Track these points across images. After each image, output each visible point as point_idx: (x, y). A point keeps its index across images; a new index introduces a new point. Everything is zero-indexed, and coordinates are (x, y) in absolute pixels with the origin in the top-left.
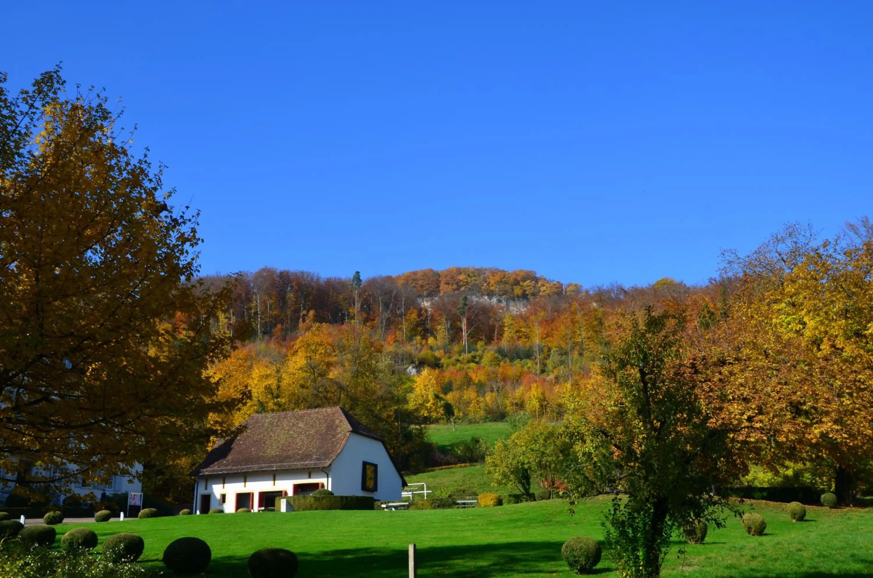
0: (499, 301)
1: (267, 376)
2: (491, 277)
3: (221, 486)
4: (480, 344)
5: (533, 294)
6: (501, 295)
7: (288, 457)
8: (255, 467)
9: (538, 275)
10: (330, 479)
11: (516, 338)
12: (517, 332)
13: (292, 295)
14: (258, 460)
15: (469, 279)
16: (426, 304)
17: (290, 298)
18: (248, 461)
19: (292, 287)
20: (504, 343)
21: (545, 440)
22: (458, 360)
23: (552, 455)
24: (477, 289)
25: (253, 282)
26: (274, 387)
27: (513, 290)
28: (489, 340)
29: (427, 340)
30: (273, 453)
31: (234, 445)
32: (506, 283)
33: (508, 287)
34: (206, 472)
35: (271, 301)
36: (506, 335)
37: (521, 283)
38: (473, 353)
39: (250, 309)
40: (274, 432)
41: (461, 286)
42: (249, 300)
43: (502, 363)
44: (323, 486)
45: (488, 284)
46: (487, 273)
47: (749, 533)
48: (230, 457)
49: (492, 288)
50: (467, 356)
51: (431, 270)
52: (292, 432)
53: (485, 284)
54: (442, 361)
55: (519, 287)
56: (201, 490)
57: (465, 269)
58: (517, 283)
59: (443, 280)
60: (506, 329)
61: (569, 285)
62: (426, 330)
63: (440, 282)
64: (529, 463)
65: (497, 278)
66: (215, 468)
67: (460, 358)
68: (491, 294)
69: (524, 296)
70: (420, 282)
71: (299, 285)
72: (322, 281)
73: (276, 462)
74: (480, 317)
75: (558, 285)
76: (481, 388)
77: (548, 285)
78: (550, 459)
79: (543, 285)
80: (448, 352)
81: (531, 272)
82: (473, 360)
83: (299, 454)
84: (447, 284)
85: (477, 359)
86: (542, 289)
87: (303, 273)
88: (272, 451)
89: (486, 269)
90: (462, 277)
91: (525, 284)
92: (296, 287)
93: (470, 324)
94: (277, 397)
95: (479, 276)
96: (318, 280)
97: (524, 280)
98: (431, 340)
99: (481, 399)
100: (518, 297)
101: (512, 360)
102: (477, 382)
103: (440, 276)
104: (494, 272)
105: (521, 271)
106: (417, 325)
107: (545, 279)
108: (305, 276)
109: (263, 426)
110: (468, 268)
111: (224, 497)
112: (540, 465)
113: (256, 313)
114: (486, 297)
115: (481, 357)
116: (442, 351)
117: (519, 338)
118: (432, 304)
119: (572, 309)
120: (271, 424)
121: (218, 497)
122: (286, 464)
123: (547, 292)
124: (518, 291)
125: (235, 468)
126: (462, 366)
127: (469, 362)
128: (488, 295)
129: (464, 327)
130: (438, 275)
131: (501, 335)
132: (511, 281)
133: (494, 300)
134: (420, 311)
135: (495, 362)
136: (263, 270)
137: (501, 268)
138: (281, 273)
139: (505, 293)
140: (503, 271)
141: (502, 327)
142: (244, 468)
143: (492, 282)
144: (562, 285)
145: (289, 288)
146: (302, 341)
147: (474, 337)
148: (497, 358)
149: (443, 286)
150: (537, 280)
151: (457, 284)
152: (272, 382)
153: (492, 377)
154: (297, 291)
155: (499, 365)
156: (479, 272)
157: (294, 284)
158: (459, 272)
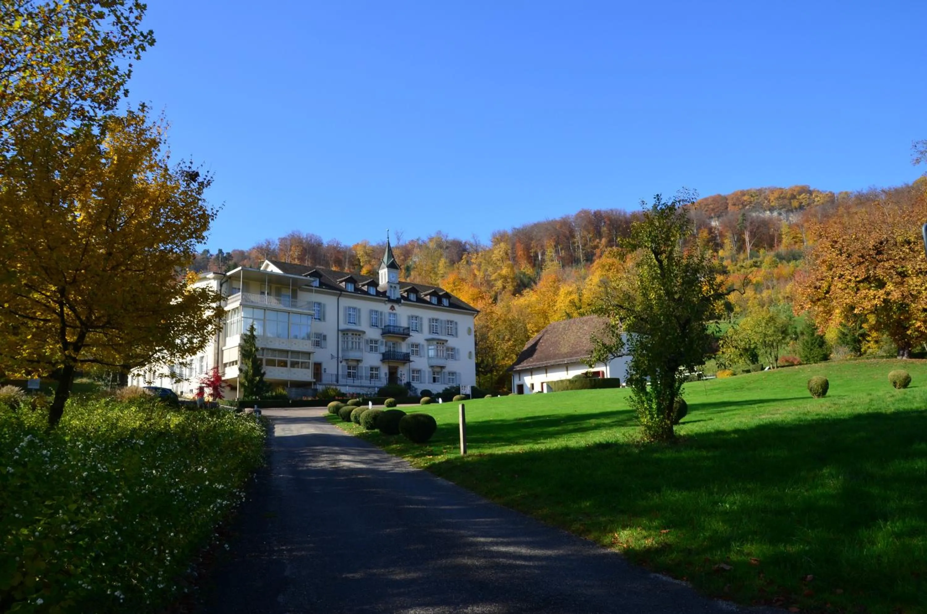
0: (780, 214)
1: (570, 293)
2: (771, 195)
3: (530, 377)
4: (762, 251)
5: (809, 205)
6: (780, 209)
7: (576, 353)
8: (552, 362)
9: (811, 189)
10: (608, 367)
11: (793, 243)
12: (793, 238)
13: (605, 229)
14: (555, 356)
15: (752, 199)
16: (714, 223)
17: (604, 231)
18: (547, 358)
19: (605, 222)
20: (782, 249)
21: (767, 324)
22: (742, 266)
23: (773, 335)
24: (758, 207)
25: (574, 222)
26: (576, 301)
27: (790, 203)
28: (771, 246)
29: (717, 252)
30: (566, 351)
31: (538, 347)
32: (784, 198)
33: (786, 201)
34: (518, 368)
35: (591, 235)
36: (784, 241)
37: (797, 197)
38: (755, 259)
39: (574, 243)
40: (566, 335)
41: (746, 205)
42: (573, 237)
43: (779, 265)
44: (603, 372)
45: (769, 202)
46: (767, 192)
47: (895, 386)
48: (535, 356)
49: (772, 204)
50: (749, 262)
51: (719, 195)
52: (579, 334)
53: (766, 202)
54: (729, 268)
55: (796, 200)
56: (516, 382)
57: (748, 191)
58: (794, 197)
59: (730, 202)
60: (783, 236)
61: (841, 193)
62: (717, 245)
63: (728, 204)
64: (755, 343)
65: (776, 195)
66: (524, 365)
67: (744, 265)
68: (771, 209)
69: (801, 207)
70: (711, 206)
71: (610, 219)
72: (628, 216)
73: (567, 357)
74: (761, 229)
75: (830, 195)
76: (758, 287)
77: (821, 195)
78: (771, 339)
79: (817, 196)
80: (734, 260)
81: (805, 187)
82: (755, 265)
83: (584, 350)
84: (734, 205)
85: (758, 264)
86: (816, 199)
87: (612, 210)
88: (565, 350)
89: (766, 189)
90: (746, 198)
91: (801, 197)
92: (608, 222)
93: (753, 235)
94: (580, 308)
95: (760, 195)
96: (625, 214)
97: (800, 193)
98: (721, 253)
99: (758, 296)
100: (796, 209)
101: (789, 261)
102: (754, 282)
103: (727, 199)
104: (772, 191)
105: (796, 187)
106: (708, 242)
107: (818, 191)
108: (614, 213)
109: (558, 331)
110: (751, 190)
111: (533, 385)
112: (764, 344)
113: (578, 246)
114: (768, 212)
115: (761, 262)
116: (729, 261)
117: (796, 242)
118: (721, 223)
119: (840, 212)
120: (564, 329)
121: (529, 386)
122: (574, 359)
123: (821, 201)
124: (795, 203)
125: (538, 364)
126: (746, 270)
127: (751, 267)
128: (770, 210)
129: (747, 239)
130: (726, 198)
131: (780, 241)
132: (788, 196)
133: (775, 214)
134: (711, 230)
135: (774, 264)
136: (581, 212)
137: (778, 187)
138: (595, 213)
139: (784, 206)
140: (780, 189)
141: (780, 235)
142: (544, 363)
143: (772, 199)
144: (834, 194)
145: (603, 224)
146: (598, 264)
147: (757, 246)
148: (775, 261)
149: (730, 207)
150: (811, 193)
151: (742, 204)
152: (575, 297)
153: (768, 278)
154: (609, 225)
155: (777, 266)
156: (760, 192)
157: (606, 220)
158: (743, 194)
